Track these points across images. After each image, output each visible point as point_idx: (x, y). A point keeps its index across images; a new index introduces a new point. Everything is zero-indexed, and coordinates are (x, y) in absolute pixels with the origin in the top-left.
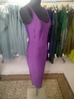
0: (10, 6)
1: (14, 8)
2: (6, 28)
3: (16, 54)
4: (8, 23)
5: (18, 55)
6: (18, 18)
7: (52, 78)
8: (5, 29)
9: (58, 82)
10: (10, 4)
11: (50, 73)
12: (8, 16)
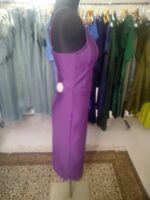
0: (18, 10)
1: (25, 15)
2: (10, 57)
3: (29, 109)
5: (33, 112)
6: (33, 35)
7: (103, 161)
8: (7, 58)
9: (115, 170)
10: (18, 6)
11: (98, 150)
12: (13, 31)
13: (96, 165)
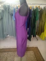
0: (5, 5)
1: (7, 6)
3: (7, 35)
4: (3, 15)
5: (8, 36)
6: (9, 12)
7: (30, 50)
8: (1, 19)
9: (34, 53)
12: (3, 11)
13: (28, 51)
